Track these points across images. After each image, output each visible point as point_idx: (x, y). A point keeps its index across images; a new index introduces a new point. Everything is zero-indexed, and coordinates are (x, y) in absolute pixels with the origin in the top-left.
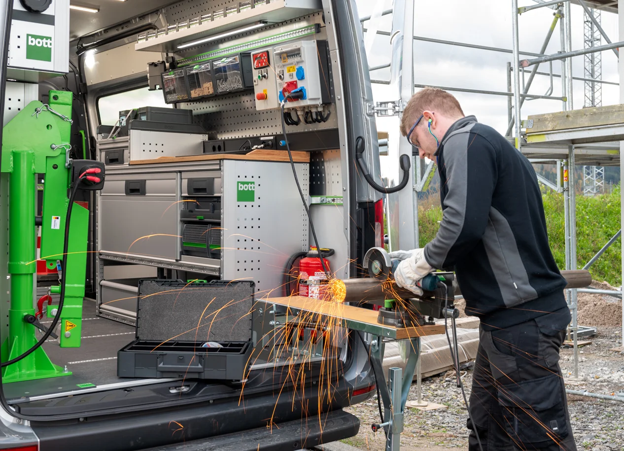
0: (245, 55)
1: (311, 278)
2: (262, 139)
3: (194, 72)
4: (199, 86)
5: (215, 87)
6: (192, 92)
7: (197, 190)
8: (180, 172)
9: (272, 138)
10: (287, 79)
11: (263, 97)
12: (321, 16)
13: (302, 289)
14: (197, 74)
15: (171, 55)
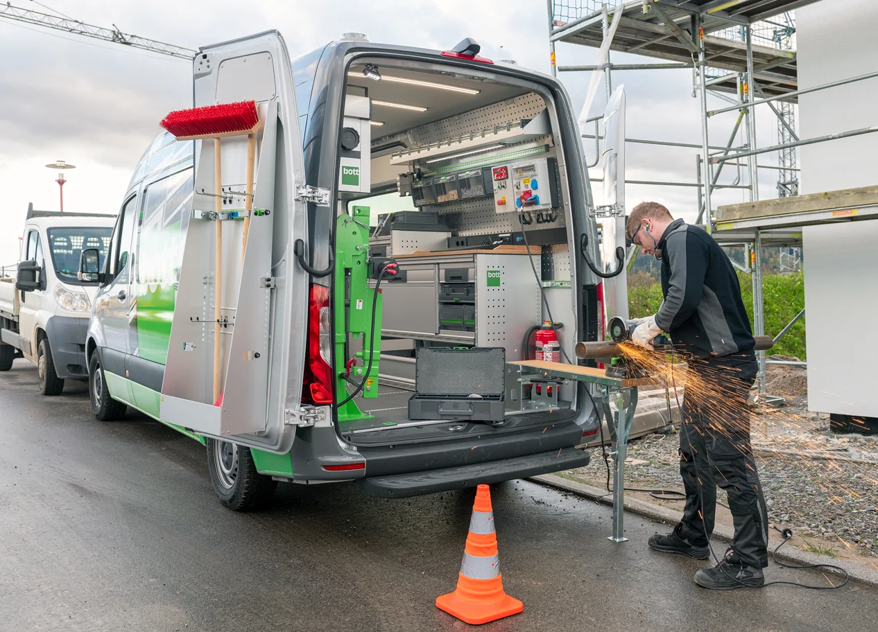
0: (486, 169)
1: (545, 346)
2: (500, 236)
3: (441, 181)
4: (445, 194)
5: (459, 194)
6: (439, 198)
7: (453, 278)
8: (438, 264)
9: (509, 235)
10: (523, 189)
11: (502, 203)
12: (550, 138)
13: (538, 354)
14: (443, 184)
15: (417, 167)
